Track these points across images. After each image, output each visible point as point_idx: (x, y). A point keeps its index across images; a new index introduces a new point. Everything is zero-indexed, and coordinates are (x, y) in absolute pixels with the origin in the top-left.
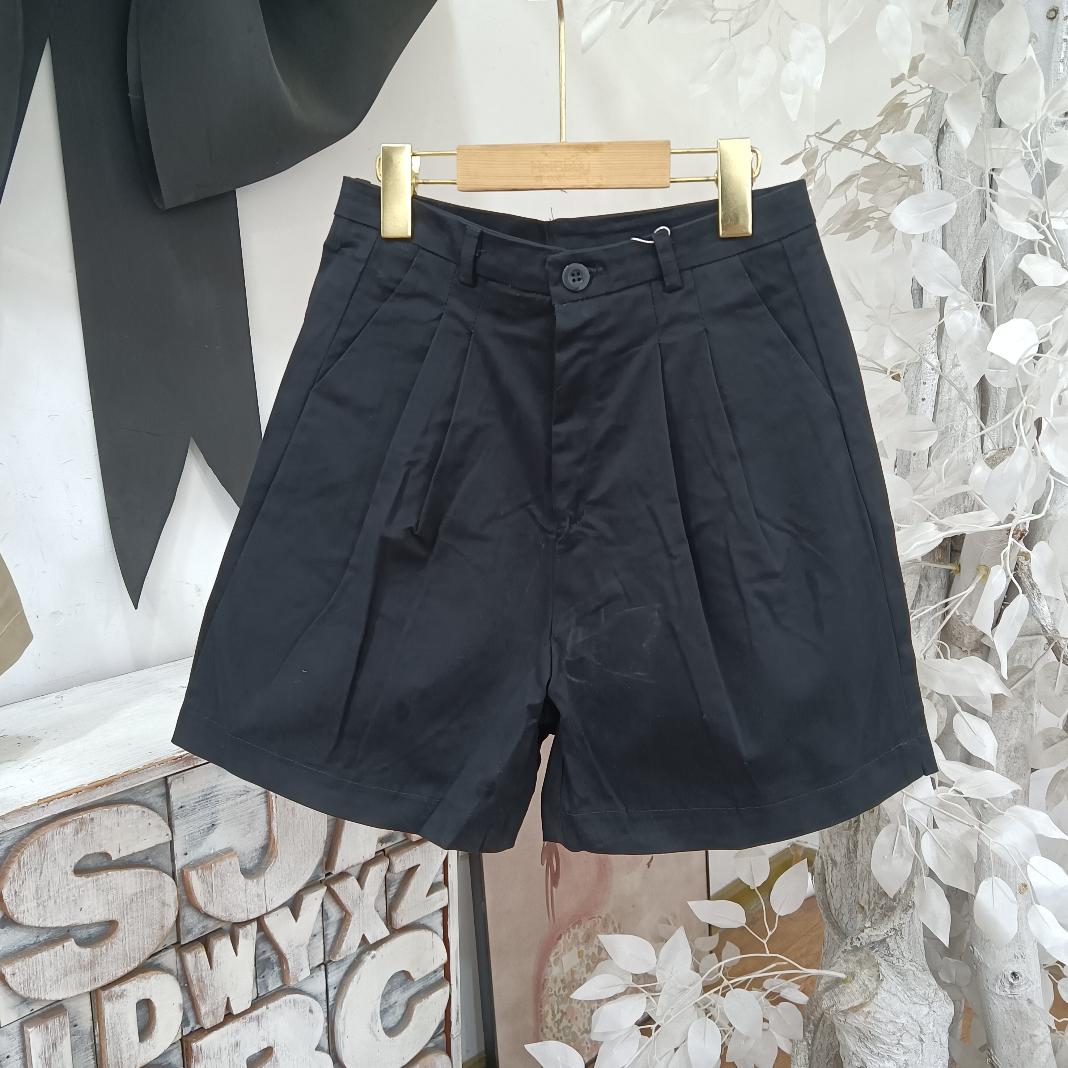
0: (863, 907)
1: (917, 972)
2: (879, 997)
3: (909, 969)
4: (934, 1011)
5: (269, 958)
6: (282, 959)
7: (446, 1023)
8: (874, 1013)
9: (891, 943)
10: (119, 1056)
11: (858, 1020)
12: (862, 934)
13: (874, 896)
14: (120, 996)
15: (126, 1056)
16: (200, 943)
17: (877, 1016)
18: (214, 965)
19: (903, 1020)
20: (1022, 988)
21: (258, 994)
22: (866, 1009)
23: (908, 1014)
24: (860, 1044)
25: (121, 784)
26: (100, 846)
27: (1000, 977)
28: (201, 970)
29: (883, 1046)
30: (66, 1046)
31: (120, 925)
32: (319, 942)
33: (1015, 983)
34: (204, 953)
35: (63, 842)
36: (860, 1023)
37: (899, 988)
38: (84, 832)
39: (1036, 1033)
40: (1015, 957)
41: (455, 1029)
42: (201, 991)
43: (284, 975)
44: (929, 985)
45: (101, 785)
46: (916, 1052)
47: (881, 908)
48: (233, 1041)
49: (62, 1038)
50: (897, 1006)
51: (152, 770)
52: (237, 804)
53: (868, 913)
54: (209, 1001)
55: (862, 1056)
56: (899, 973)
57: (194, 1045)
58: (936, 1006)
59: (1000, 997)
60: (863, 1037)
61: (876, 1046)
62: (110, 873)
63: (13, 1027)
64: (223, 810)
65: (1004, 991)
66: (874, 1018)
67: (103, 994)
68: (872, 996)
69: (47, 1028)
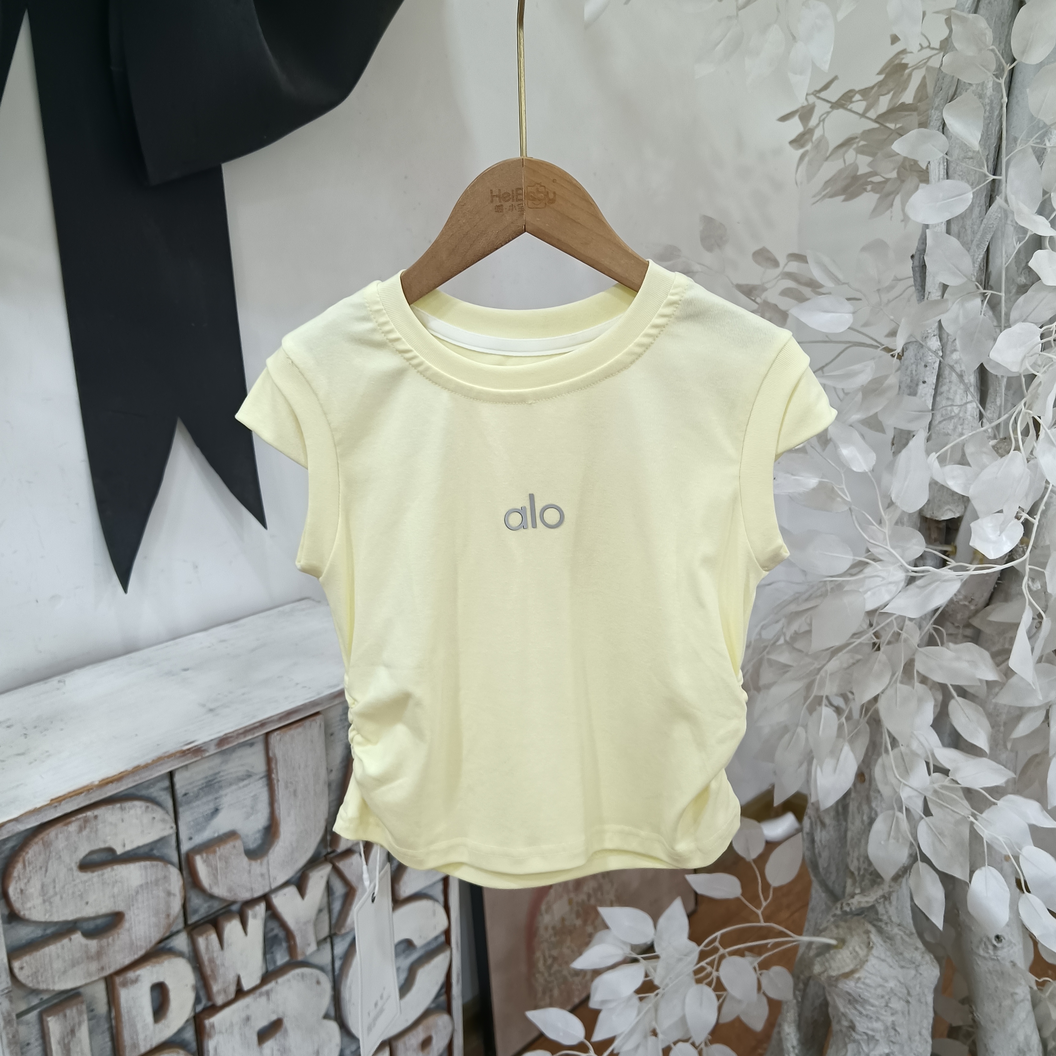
0: (852, 873)
2: (869, 964)
3: (896, 934)
4: (921, 974)
5: (276, 936)
6: (289, 935)
7: (447, 985)
8: (865, 978)
9: (881, 909)
10: (135, 1037)
11: (849, 985)
12: (852, 900)
13: (864, 862)
14: (136, 981)
15: (141, 1037)
16: (210, 926)
17: (868, 981)
18: (226, 946)
19: (892, 984)
20: (1005, 950)
21: (267, 968)
22: (857, 975)
23: (896, 978)
24: (849, 1006)
25: (132, 779)
26: (105, 842)
27: (984, 939)
28: (213, 952)
29: (872, 1009)
30: (83, 1032)
31: (126, 916)
32: (325, 917)
33: (999, 945)
34: (214, 937)
35: (68, 839)
36: (851, 988)
37: (888, 953)
38: (87, 830)
39: (1017, 991)
41: (456, 990)
42: (213, 971)
43: (292, 949)
44: (917, 949)
45: (112, 782)
46: (903, 1013)
48: (243, 1015)
49: (80, 1024)
50: (887, 971)
52: (240, 788)
53: (858, 878)
54: (220, 980)
55: (851, 1016)
56: (888, 938)
57: (207, 1022)
58: (922, 969)
59: (984, 958)
60: (853, 1000)
61: (865, 1009)
62: (116, 867)
63: (32, 1016)
64: (226, 795)
65: (988, 953)
66: (864, 983)
67: (118, 980)
68: (863, 962)
69: (65, 1016)
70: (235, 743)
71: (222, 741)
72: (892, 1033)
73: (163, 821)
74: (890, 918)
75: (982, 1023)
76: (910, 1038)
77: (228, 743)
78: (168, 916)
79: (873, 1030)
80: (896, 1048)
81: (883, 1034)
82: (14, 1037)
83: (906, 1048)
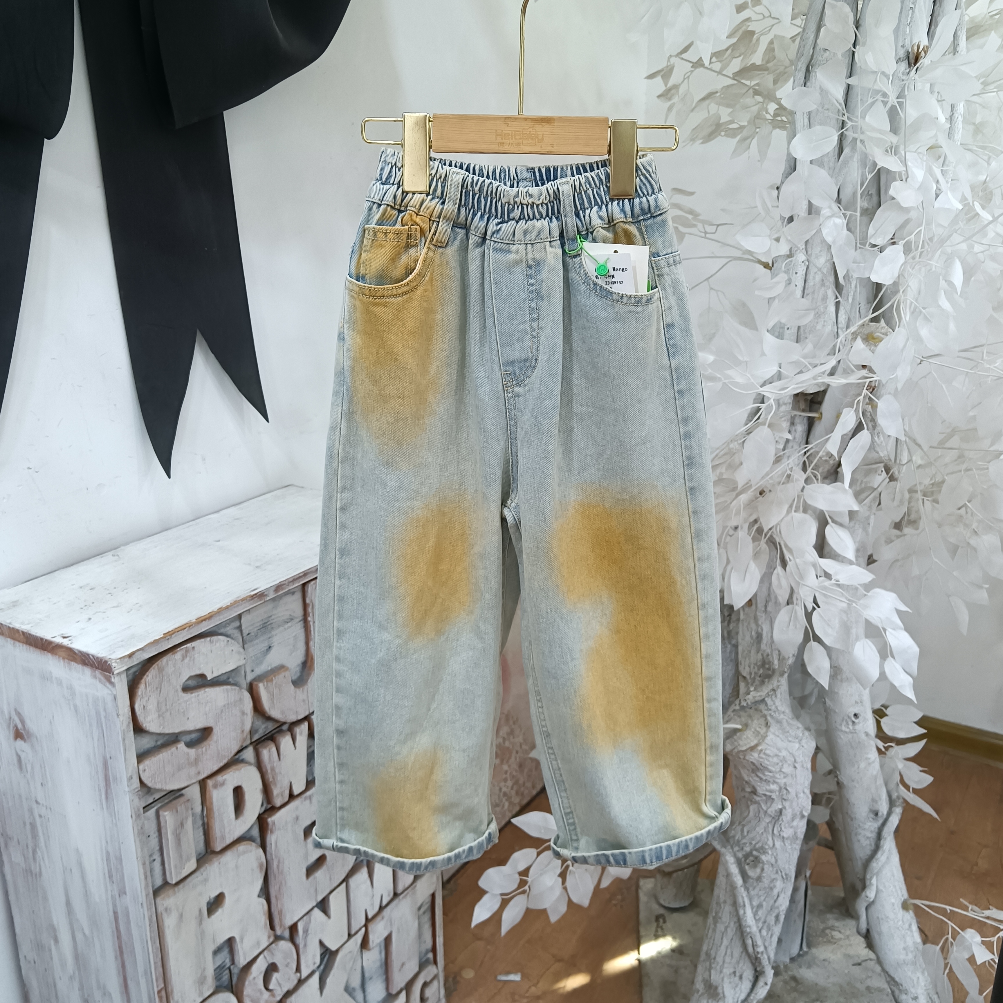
0: (744, 677)
1: (789, 720)
2: (768, 738)
3: (783, 719)
4: (802, 746)
8: (766, 749)
9: (768, 701)
10: (223, 830)
11: (754, 757)
12: (748, 696)
13: (754, 668)
14: (223, 784)
15: (227, 830)
16: (270, 742)
17: (767, 752)
18: (282, 757)
19: (784, 753)
20: (861, 725)
21: (308, 778)
22: (760, 748)
23: (786, 749)
24: (753, 775)
25: (218, 618)
26: (200, 669)
27: (846, 718)
28: (273, 762)
29: (770, 774)
30: (189, 826)
31: (215, 731)
33: (856, 721)
34: (274, 749)
35: (174, 666)
36: (755, 759)
37: (780, 731)
38: (188, 658)
40: (857, 702)
42: (273, 778)
44: (798, 728)
45: (205, 620)
46: (792, 776)
47: (760, 676)
48: (294, 816)
49: (187, 818)
50: (780, 744)
51: (238, 606)
52: (285, 629)
53: (750, 681)
54: (279, 785)
55: (753, 783)
56: (779, 722)
57: (270, 820)
58: (803, 742)
59: (846, 732)
60: (756, 769)
61: (764, 775)
62: (208, 690)
63: (152, 812)
64: (276, 635)
65: (848, 728)
66: (765, 754)
67: (210, 783)
68: (764, 737)
69: (177, 811)
70: (287, 590)
71: (278, 587)
72: (785, 792)
73: (239, 653)
74: (776, 707)
75: (845, 783)
76: (797, 796)
77: (282, 590)
78: (243, 731)
79: (771, 791)
80: (787, 804)
81: (777, 794)
82: (141, 828)
83: (795, 804)
